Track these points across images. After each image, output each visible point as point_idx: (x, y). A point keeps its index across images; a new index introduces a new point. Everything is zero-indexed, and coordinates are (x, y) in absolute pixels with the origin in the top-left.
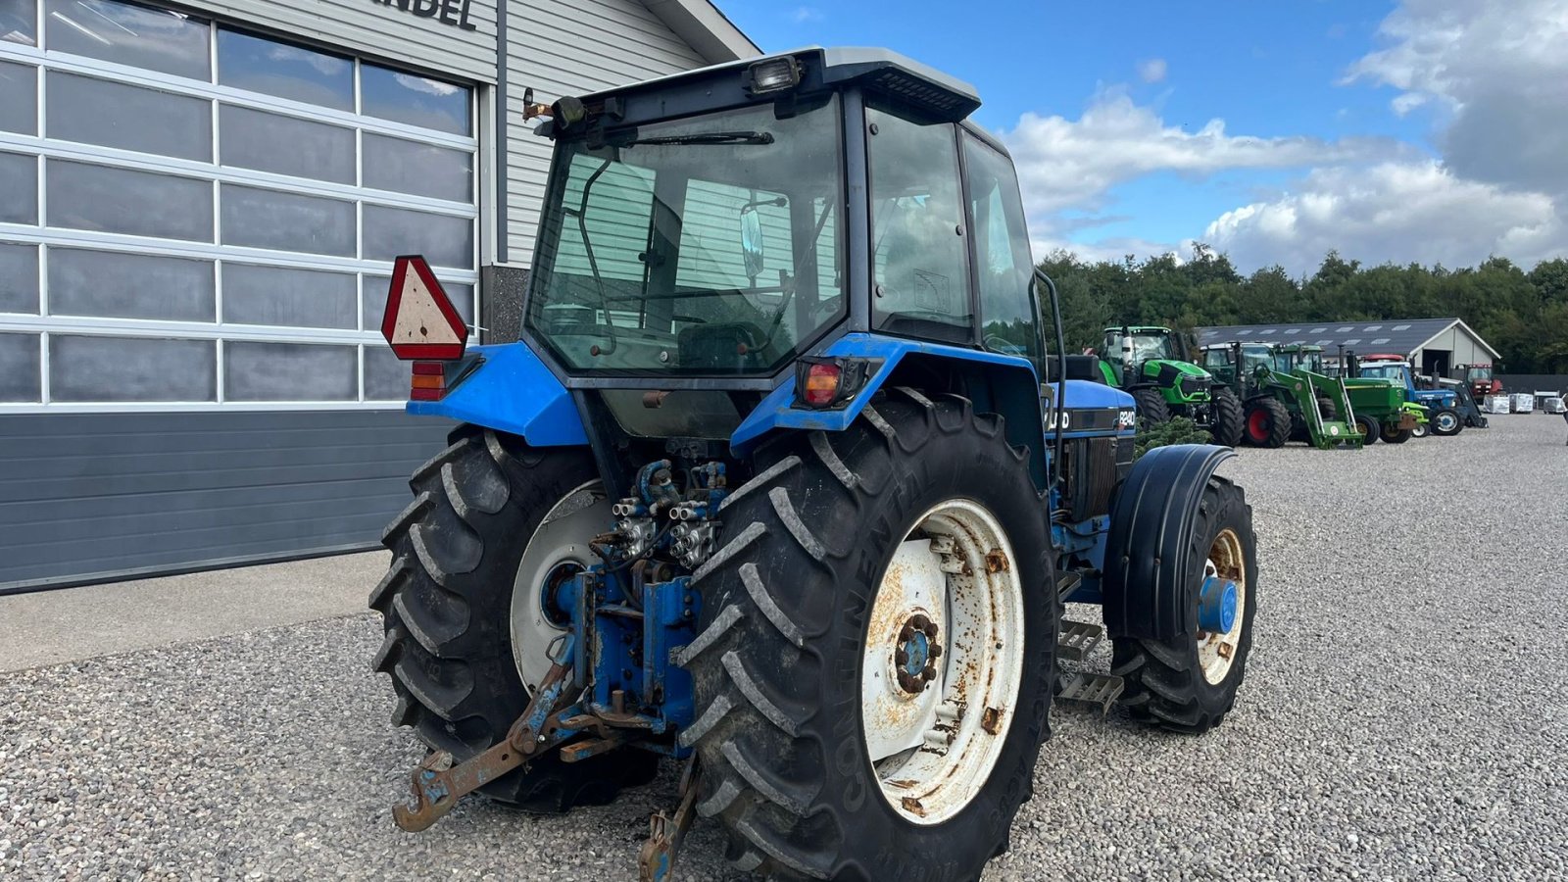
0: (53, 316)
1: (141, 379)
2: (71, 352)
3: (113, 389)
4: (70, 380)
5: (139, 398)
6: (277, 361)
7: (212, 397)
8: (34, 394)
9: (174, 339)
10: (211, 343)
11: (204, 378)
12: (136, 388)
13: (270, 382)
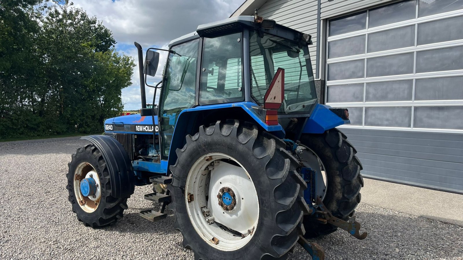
0: (366, 102)
1: (387, 120)
2: (370, 112)
3: (380, 123)
4: (369, 120)
5: (387, 125)
6: (435, 114)
7: (409, 126)
8: (360, 124)
9: (398, 107)
10: (410, 107)
11: (407, 120)
12: (386, 123)
13: (431, 121)
